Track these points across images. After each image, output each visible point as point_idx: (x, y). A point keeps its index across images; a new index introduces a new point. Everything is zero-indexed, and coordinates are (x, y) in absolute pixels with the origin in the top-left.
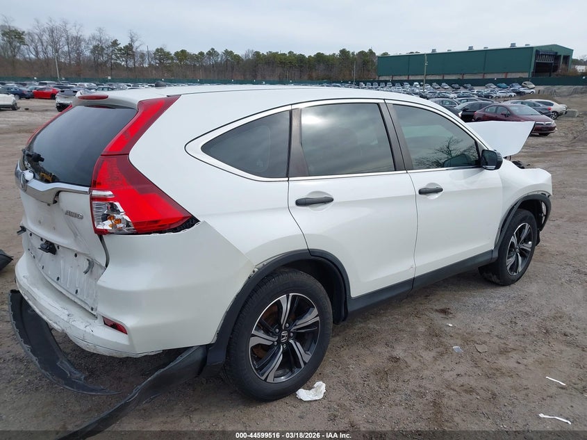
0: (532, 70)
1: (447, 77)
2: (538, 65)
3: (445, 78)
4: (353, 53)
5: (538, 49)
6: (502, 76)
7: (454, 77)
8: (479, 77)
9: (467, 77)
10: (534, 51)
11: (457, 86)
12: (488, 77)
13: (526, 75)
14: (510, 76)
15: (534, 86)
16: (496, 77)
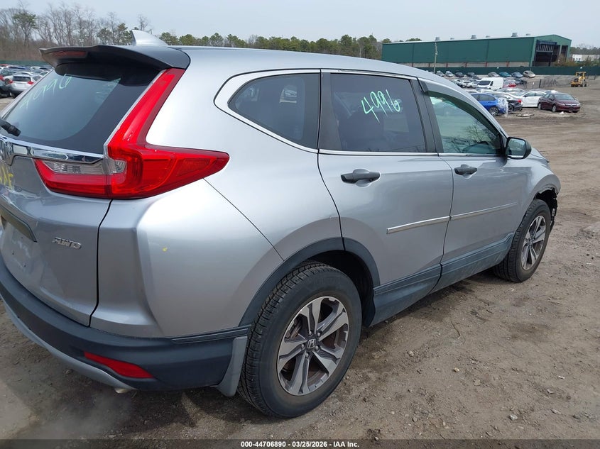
0: (532, 60)
1: (450, 65)
2: (538, 55)
3: (449, 66)
4: (354, 39)
5: (538, 39)
6: (504, 65)
7: (457, 65)
8: (482, 65)
9: (469, 65)
10: (535, 40)
11: (461, 74)
12: (491, 65)
13: (526, 64)
14: (512, 65)
15: (534, 75)
16: (498, 65)
